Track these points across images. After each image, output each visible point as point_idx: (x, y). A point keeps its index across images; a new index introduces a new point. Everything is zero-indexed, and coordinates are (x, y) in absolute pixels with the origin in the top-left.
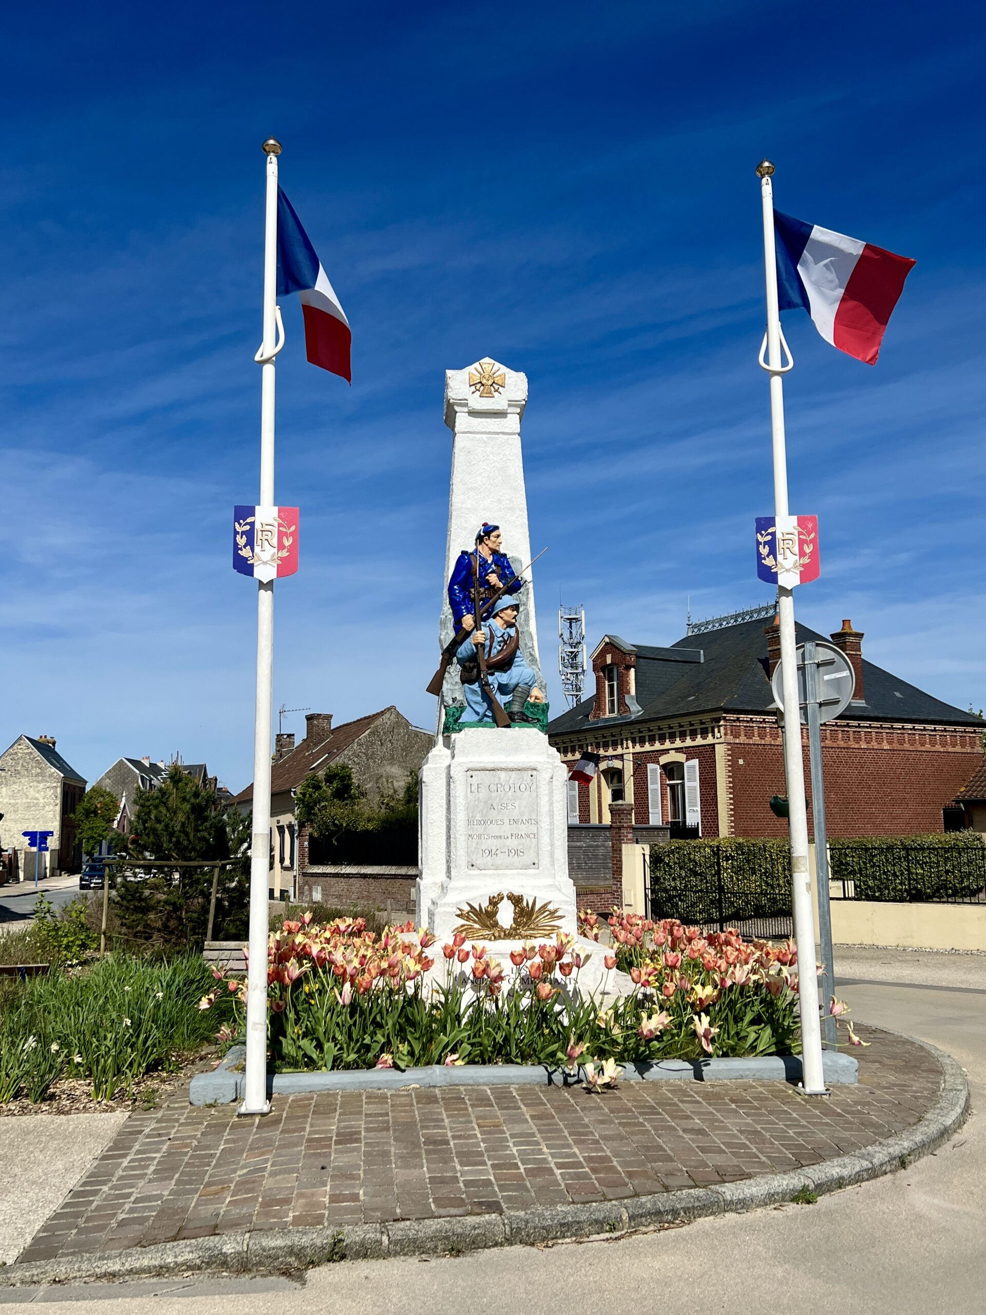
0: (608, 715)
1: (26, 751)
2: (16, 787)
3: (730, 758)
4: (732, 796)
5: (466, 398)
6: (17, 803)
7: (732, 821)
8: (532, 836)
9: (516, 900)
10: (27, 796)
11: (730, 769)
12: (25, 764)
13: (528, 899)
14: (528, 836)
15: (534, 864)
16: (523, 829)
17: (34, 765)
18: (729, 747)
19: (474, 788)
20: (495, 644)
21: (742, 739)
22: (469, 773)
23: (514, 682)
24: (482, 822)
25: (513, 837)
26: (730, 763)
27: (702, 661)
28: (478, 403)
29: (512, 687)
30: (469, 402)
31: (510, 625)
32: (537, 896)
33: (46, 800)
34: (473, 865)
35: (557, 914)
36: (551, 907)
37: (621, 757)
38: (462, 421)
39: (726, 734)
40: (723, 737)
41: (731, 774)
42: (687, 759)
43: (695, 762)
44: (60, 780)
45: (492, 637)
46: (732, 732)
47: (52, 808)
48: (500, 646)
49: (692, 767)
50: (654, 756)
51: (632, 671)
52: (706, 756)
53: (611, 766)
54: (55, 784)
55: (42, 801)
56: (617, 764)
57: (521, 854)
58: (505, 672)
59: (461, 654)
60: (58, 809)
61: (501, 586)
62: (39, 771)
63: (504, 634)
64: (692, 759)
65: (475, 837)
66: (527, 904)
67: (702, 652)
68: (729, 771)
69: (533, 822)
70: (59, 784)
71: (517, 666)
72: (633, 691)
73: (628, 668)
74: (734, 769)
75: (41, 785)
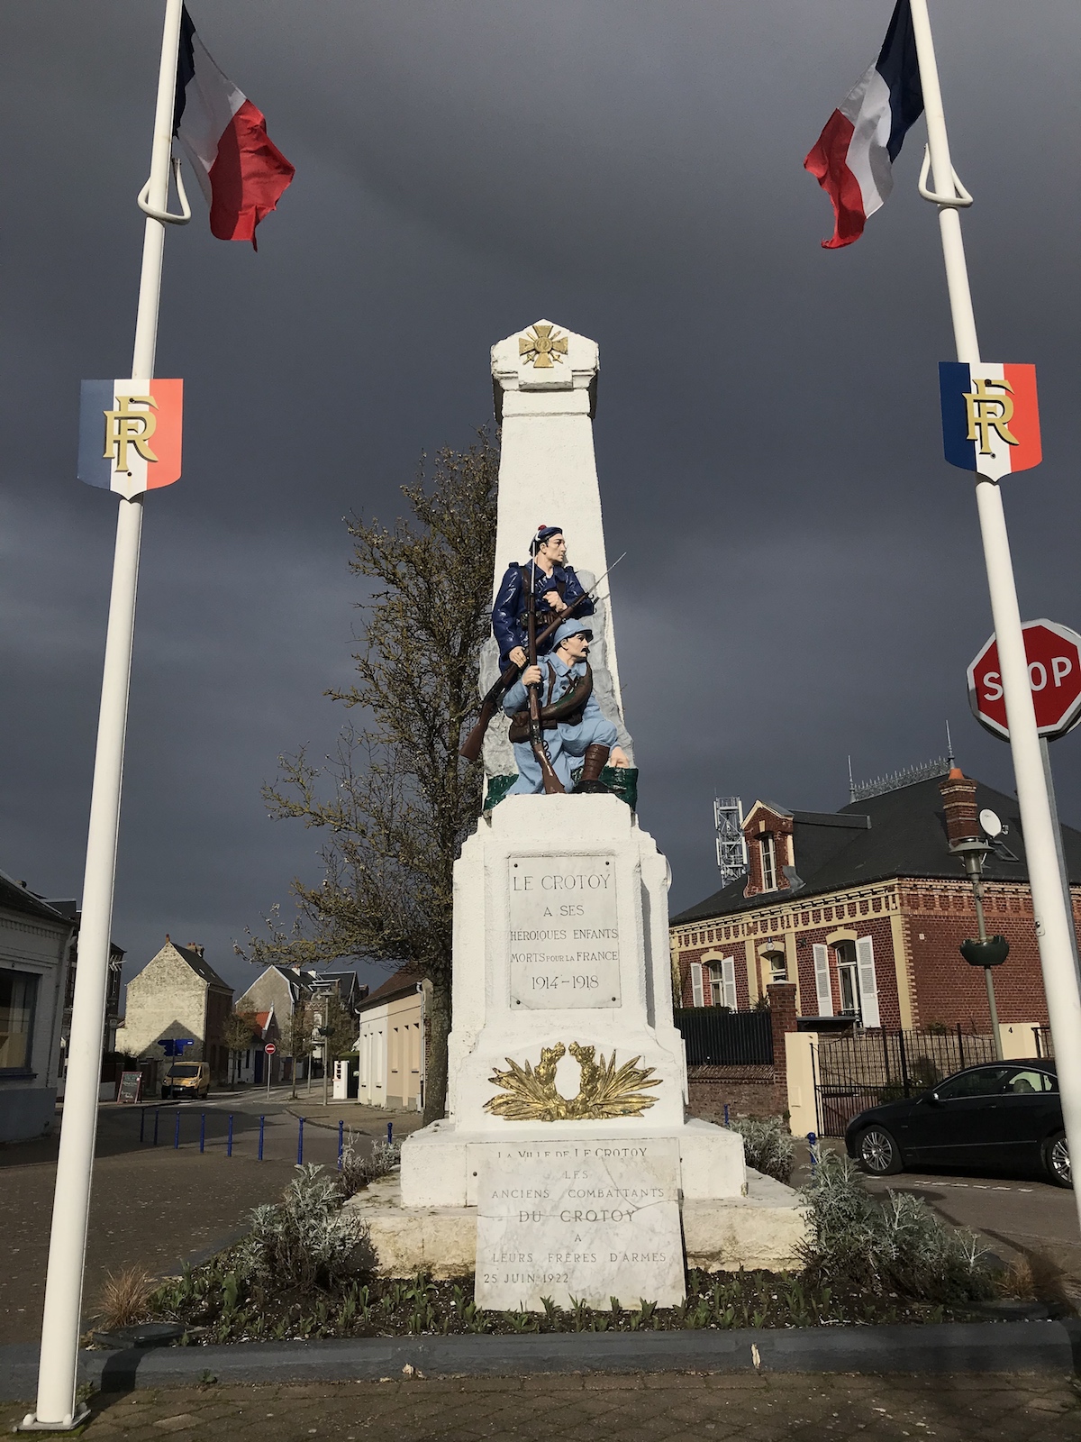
0: (765, 891)
1: (172, 958)
2: (160, 995)
3: (909, 932)
4: (913, 977)
5: (516, 370)
6: (162, 1013)
7: (915, 1007)
8: (609, 956)
9: (585, 1055)
10: (172, 1004)
11: (910, 945)
12: (171, 972)
13: (602, 1055)
14: (605, 956)
15: (614, 999)
16: (595, 945)
17: (180, 972)
18: (907, 920)
19: (520, 883)
20: (557, 685)
21: (921, 911)
22: (513, 861)
23: (585, 738)
24: (533, 935)
25: (581, 958)
26: (909, 939)
27: (869, 827)
28: (531, 375)
29: (583, 746)
30: (518, 375)
31: (580, 660)
32: (617, 1047)
33: (190, 1009)
34: (519, 1003)
35: (649, 1078)
36: (640, 1066)
37: (782, 938)
38: (513, 402)
39: (902, 905)
40: (899, 908)
41: (910, 951)
42: (859, 937)
43: (869, 939)
44: (205, 988)
45: (553, 676)
46: (909, 902)
47: (196, 1017)
48: (564, 688)
49: (865, 945)
50: (820, 935)
51: (790, 838)
52: (880, 931)
53: (771, 949)
54: (200, 992)
55: (186, 1010)
56: (778, 946)
57: (594, 984)
58: (574, 724)
59: (509, 700)
60: (202, 1017)
61: (565, 607)
62: (185, 978)
63: (570, 671)
64: (864, 935)
65: (522, 957)
66: (603, 1063)
67: (868, 817)
68: (909, 948)
69: (611, 934)
70: (204, 992)
71: (591, 717)
72: (792, 862)
73: (785, 834)
74: (914, 946)
75: (187, 993)
